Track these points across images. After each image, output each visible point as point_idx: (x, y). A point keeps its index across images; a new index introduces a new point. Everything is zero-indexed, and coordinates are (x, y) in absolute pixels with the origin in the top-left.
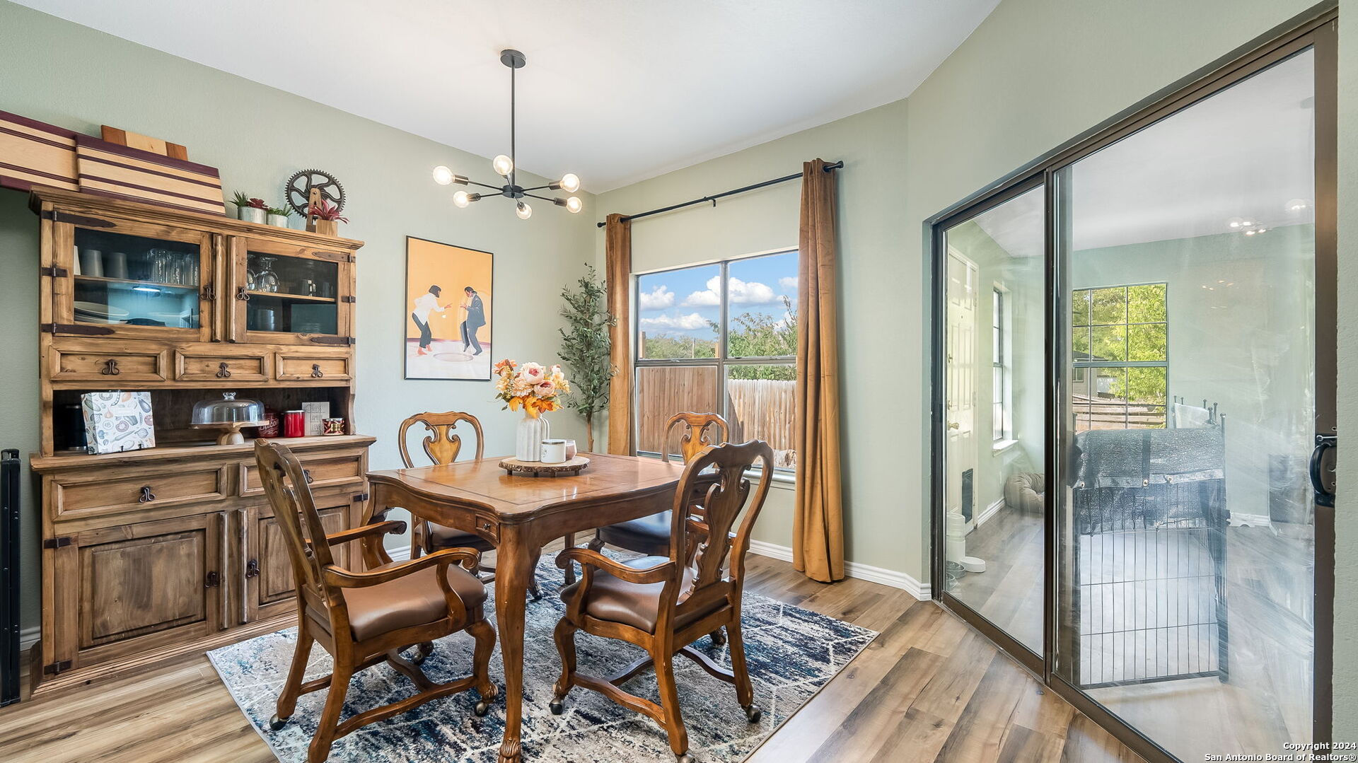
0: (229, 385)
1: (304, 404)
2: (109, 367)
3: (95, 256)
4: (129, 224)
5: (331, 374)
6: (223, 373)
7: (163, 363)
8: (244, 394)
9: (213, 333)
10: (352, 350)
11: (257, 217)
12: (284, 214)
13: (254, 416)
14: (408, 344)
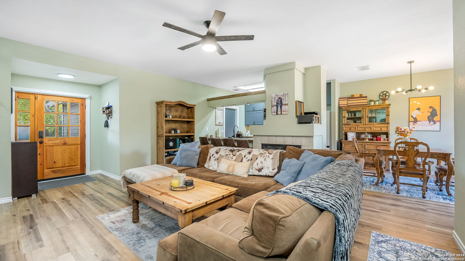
0: (366, 132)
1: (381, 135)
2: (350, 129)
3: (350, 114)
4: (352, 109)
5: (384, 130)
6: (365, 130)
7: (356, 128)
8: (368, 133)
9: (363, 124)
10: (389, 125)
11: (372, 103)
12: (378, 101)
13: (370, 136)
14: (410, 123)
